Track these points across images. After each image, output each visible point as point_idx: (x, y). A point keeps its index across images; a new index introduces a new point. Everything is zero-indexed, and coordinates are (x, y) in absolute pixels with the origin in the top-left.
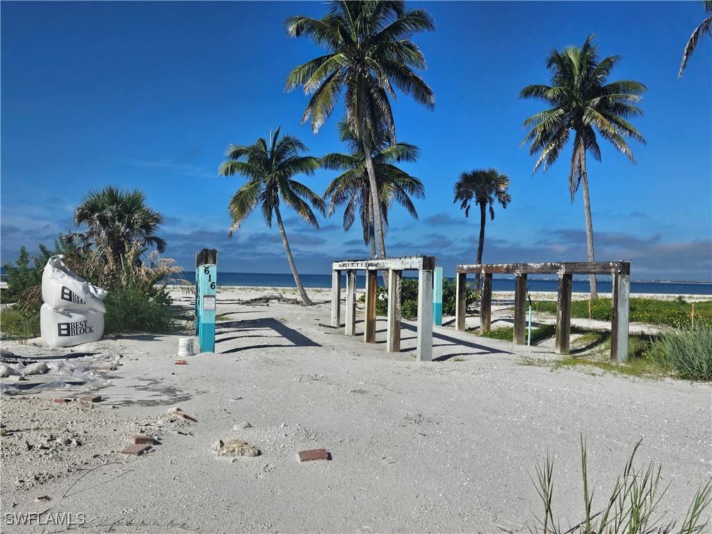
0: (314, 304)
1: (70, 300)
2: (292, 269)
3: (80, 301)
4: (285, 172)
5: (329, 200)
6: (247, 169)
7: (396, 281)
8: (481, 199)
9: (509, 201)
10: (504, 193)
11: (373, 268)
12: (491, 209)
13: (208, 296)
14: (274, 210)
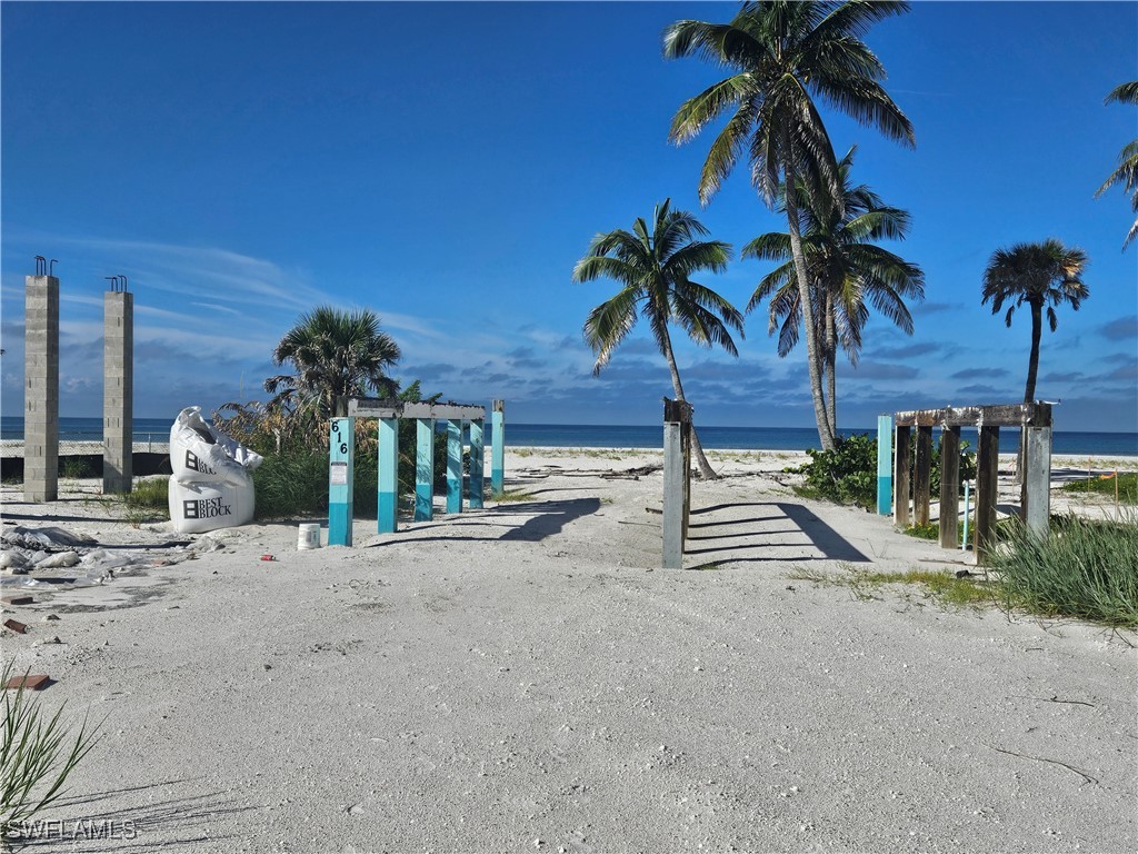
0: (720, 477)
1: (196, 468)
3: (207, 470)
4: (675, 270)
6: (617, 268)
10: (1076, 281)
12: (1050, 311)
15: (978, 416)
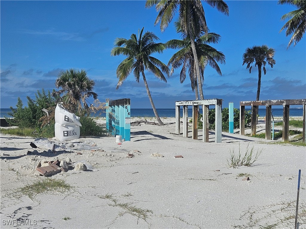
0: (165, 124)
1: (68, 121)
2: (152, 106)
3: (72, 122)
4: (147, 52)
5: (171, 67)
7: (206, 110)
8: (258, 62)
9: (274, 63)
11: (196, 104)
13: (127, 118)
14: (141, 73)
15: (283, 102)
